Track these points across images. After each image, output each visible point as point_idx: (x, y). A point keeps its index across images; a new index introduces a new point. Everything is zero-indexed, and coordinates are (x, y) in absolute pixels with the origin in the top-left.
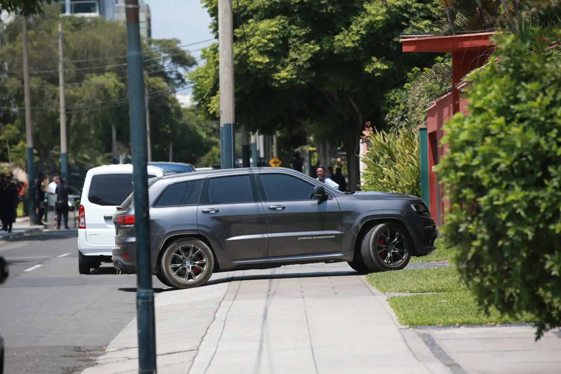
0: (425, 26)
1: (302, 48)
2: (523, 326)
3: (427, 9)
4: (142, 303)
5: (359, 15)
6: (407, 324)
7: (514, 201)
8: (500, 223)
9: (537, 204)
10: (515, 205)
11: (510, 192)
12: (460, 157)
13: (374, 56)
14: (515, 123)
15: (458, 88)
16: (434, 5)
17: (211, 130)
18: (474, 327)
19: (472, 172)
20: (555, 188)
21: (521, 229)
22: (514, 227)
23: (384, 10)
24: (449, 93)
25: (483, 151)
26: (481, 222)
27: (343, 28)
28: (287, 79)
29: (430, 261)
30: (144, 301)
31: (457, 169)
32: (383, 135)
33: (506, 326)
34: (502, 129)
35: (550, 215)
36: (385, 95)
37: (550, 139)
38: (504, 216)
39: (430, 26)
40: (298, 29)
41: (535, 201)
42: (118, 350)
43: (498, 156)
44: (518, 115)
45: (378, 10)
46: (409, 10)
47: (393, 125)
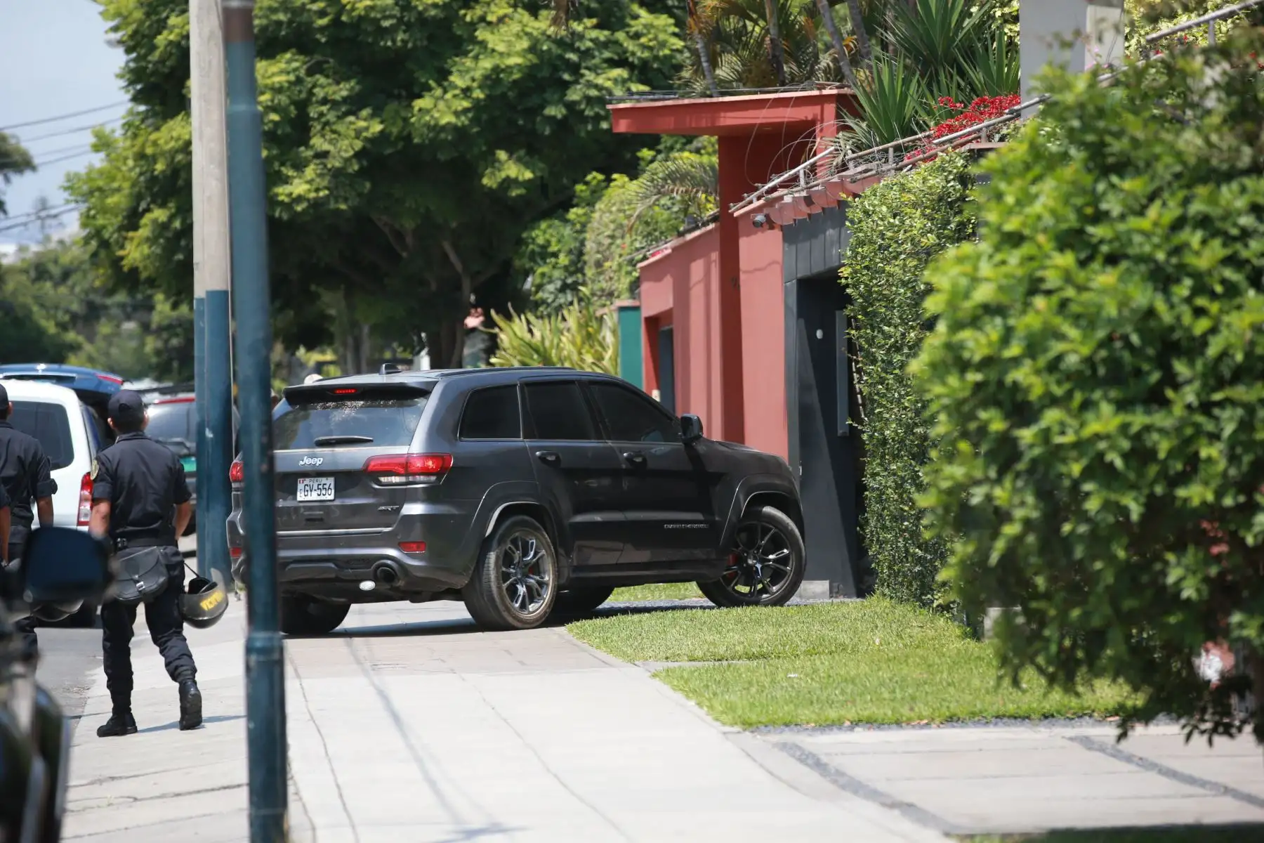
0: (615, 81)
1: (340, 127)
2: (991, 726)
3: (617, 43)
4: (258, 662)
5: (466, 54)
6: (736, 724)
7: (1098, 437)
8: (1067, 483)
9: (1149, 444)
10: (1102, 445)
11: (1090, 416)
12: (977, 341)
13: (501, 148)
14: (1096, 265)
15: (736, 215)
16: (631, 34)
17: (67, 318)
18: (882, 730)
19: (1006, 372)
20: (1189, 407)
21: (1113, 497)
22: (1098, 491)
23: (525, 44)
24: (711, 226)
25: (1028, 326)
26: (1020, 483)
27: (432, 83)
28: (308, 200)
29: (685, 598)
30: (262, 658)
31: (963, 366)
32: (528, 322)
33: (954, 727)
34: (1068, 278)
35: (1179, 466)
36: (524, 235)
37: (1175, 300)
38: (1076, 469)
39: (624, 81)
40: (329, 85)
41: (1146, 436)
42: (92, 783)
43: (1061, 337)
44: (1105, 249)
45: (509, 43)
46: (577, 44)
47: (543, 302)
